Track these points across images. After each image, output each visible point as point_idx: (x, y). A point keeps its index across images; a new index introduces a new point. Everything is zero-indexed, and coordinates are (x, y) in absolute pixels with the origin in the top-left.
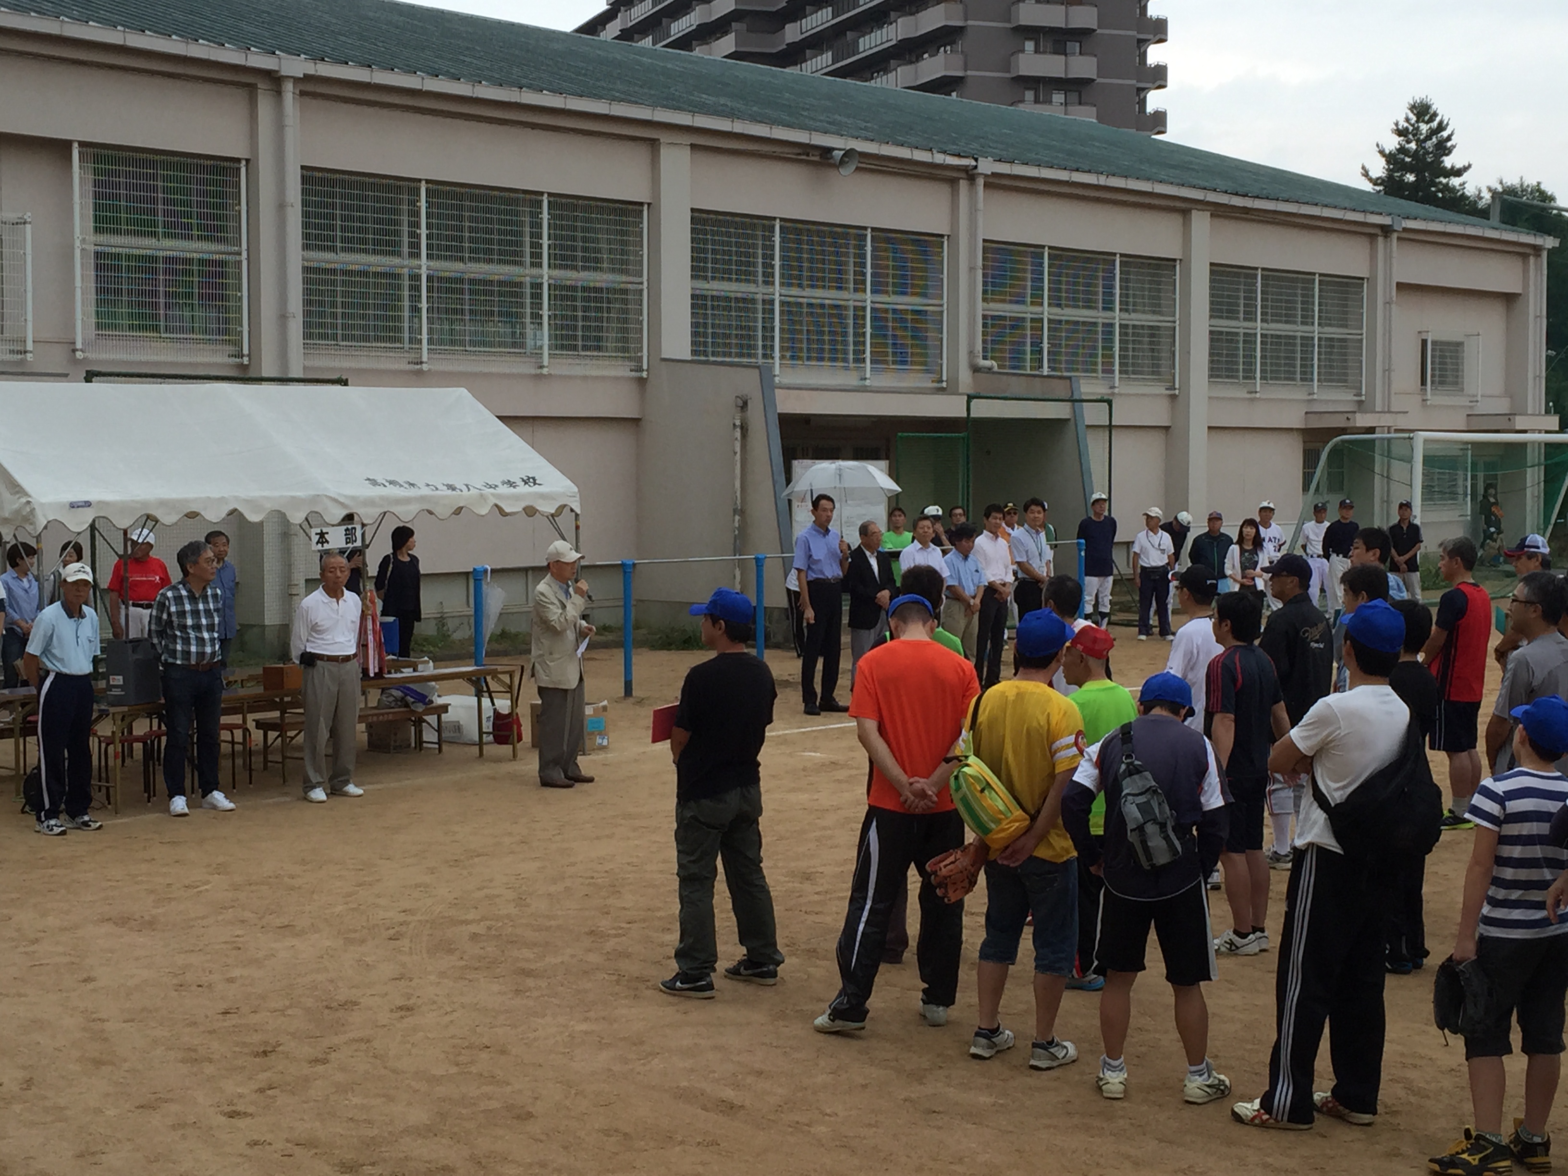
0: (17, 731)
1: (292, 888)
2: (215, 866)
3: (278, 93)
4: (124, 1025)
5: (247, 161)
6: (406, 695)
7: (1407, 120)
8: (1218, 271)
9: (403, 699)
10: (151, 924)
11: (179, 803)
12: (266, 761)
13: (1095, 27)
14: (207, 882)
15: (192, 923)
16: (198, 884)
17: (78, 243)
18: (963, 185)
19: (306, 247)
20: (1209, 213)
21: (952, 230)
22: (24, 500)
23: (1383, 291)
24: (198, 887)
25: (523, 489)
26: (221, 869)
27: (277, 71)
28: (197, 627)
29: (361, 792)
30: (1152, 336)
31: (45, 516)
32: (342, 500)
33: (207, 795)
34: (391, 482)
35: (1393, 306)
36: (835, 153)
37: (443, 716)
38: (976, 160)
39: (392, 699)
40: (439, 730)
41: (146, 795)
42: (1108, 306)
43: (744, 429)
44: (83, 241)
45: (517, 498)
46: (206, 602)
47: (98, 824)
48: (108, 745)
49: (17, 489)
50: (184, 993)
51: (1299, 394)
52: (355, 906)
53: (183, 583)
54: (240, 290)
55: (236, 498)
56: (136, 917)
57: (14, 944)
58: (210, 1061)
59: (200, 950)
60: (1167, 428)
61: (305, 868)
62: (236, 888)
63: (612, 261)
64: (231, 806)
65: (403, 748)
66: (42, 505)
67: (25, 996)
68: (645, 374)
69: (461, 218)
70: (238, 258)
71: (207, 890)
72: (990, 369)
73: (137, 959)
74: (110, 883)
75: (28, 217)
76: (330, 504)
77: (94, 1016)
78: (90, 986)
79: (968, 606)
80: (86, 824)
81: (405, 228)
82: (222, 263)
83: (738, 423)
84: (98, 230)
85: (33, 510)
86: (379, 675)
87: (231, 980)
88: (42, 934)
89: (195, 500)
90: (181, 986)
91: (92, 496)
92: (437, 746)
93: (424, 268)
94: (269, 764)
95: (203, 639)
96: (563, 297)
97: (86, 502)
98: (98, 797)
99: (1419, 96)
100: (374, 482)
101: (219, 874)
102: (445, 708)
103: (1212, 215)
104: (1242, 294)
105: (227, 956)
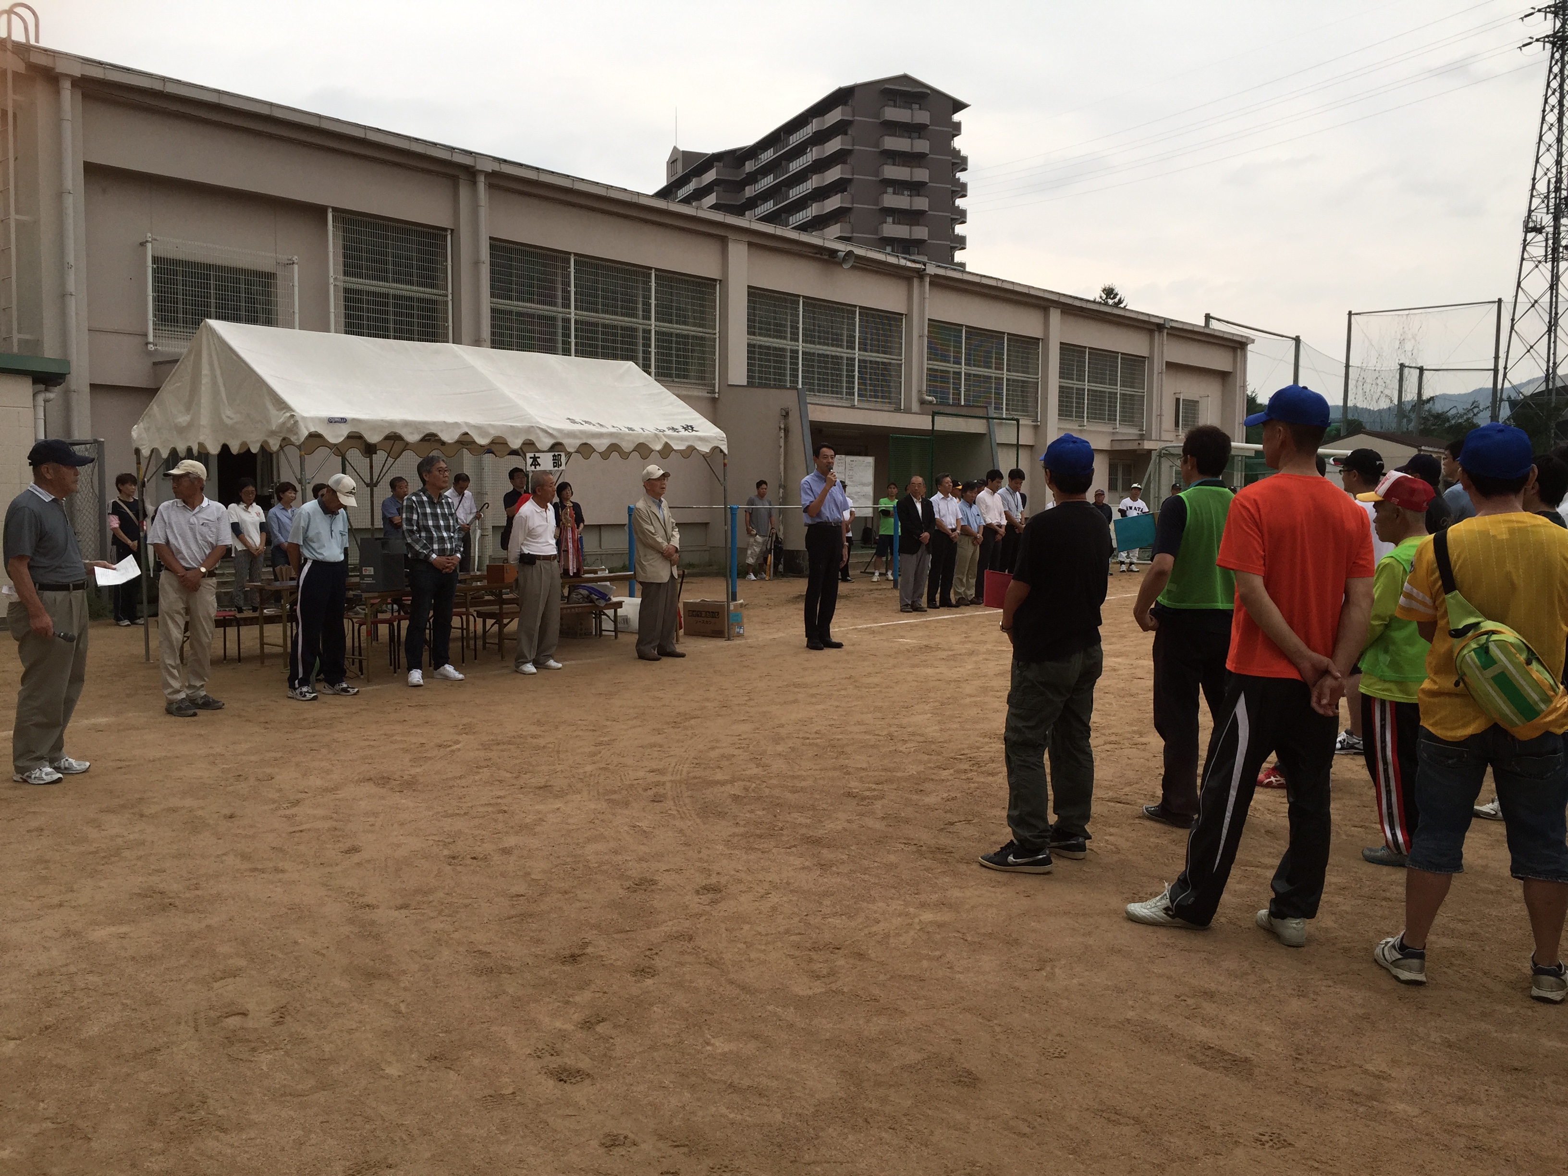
0: (285, 618)
1: (537, 748)
2: (461, 727)
3: (474, 183)
4: (396, 914)
5: (452, 230)
6: (591, 593)
7: (1101, 297)
8: (1065, 348)
9: (588, 596)
10: (410, 785)
11: (416, 676)
12: (485, 643)
13: (926, 238)
14: (457, 742)
15: (451, 783)
16: (449, 743)
17: (331, 280)
18: (916, 282)
19: (492, 295)
20: (1059, 311)
21: (908, 310)
22: (288, 414)
23: (1158, 366)
24: (450, 746)
25: (684, 433)
26: (468, 729)
27: (473, 167)
28: (438, 527)
29: (560, 665)
30: (1022, 387)
31: (306, 428)
32: (551, 431)
33: (439, 667)
34: (586, 422)
35: (1164, 375)
36: (840, 253)
37: (619, 610)
38: (925, 265)
39: (580, 596)
40: (615, 621)
41: (392, 668)
42: (999, 368)
43: (786, 431)
44: (335, 279)
45: (682, 439)
46: (442, 508)
47: (356, 690)
48: (360, 625)
49: (283, 406)
50: (459, 868)
51: (1107, 428)
52: (603, 765)
53: (424, 491)
54: (447, 322)
55: (467, 424)
56: (396, 776)
57: (275, 805)
58: (509, 971)
59: (465, 814)
60: (1031, 447)
61: (543, 728)
62: (485, 747)
63: (695, 318)
64: (461, 676)
65: (587, 634)
66: (304, 418)
67: (283, 871)
68: (717, 396)
69: (597, 282)
70: (445, 299)
71: (459, 750)
72: (931, 402)
73: (402, 824)
74: (367, 743)
75: (295, 258)
76: (541, 434)
77: (361, 900)
78: (356, 858)
79: (976, 538)
80: (345, 690)
81: (560, 286)
82: (435, 302)
83: (782, 426)
84: (346, 273)
85: (296, 422)
86: (577, 574)
87: (506, 851)
88: (303, 795)
89: (434, 423)
90: (454, 858)
91: (349, 414)
92: (613, 634)
93: (573, 315)
94: (487, 645)
95: (443, 538)
96: (663, 341)
97: (342, 419)
98: (351, 668)
99: (1108, 283)
100: (573, 421)
101: (466, 734)
102: (620, 604)
103: (1062, 312)
104: (1075, 363)
105: (496, 821)
